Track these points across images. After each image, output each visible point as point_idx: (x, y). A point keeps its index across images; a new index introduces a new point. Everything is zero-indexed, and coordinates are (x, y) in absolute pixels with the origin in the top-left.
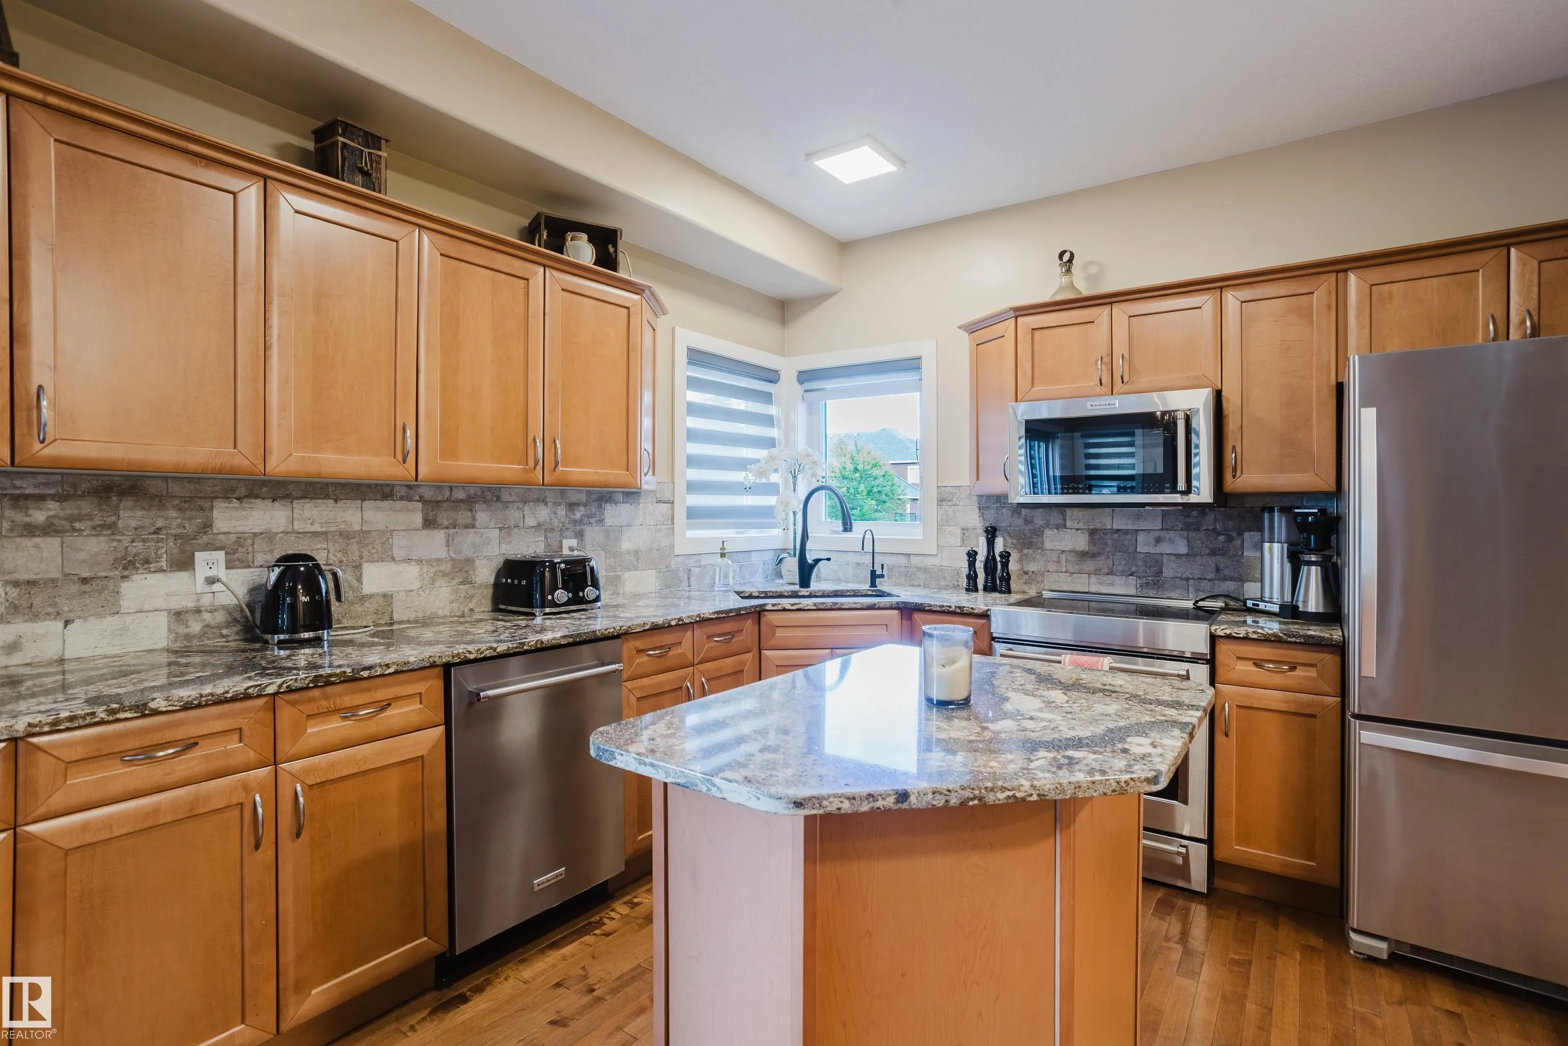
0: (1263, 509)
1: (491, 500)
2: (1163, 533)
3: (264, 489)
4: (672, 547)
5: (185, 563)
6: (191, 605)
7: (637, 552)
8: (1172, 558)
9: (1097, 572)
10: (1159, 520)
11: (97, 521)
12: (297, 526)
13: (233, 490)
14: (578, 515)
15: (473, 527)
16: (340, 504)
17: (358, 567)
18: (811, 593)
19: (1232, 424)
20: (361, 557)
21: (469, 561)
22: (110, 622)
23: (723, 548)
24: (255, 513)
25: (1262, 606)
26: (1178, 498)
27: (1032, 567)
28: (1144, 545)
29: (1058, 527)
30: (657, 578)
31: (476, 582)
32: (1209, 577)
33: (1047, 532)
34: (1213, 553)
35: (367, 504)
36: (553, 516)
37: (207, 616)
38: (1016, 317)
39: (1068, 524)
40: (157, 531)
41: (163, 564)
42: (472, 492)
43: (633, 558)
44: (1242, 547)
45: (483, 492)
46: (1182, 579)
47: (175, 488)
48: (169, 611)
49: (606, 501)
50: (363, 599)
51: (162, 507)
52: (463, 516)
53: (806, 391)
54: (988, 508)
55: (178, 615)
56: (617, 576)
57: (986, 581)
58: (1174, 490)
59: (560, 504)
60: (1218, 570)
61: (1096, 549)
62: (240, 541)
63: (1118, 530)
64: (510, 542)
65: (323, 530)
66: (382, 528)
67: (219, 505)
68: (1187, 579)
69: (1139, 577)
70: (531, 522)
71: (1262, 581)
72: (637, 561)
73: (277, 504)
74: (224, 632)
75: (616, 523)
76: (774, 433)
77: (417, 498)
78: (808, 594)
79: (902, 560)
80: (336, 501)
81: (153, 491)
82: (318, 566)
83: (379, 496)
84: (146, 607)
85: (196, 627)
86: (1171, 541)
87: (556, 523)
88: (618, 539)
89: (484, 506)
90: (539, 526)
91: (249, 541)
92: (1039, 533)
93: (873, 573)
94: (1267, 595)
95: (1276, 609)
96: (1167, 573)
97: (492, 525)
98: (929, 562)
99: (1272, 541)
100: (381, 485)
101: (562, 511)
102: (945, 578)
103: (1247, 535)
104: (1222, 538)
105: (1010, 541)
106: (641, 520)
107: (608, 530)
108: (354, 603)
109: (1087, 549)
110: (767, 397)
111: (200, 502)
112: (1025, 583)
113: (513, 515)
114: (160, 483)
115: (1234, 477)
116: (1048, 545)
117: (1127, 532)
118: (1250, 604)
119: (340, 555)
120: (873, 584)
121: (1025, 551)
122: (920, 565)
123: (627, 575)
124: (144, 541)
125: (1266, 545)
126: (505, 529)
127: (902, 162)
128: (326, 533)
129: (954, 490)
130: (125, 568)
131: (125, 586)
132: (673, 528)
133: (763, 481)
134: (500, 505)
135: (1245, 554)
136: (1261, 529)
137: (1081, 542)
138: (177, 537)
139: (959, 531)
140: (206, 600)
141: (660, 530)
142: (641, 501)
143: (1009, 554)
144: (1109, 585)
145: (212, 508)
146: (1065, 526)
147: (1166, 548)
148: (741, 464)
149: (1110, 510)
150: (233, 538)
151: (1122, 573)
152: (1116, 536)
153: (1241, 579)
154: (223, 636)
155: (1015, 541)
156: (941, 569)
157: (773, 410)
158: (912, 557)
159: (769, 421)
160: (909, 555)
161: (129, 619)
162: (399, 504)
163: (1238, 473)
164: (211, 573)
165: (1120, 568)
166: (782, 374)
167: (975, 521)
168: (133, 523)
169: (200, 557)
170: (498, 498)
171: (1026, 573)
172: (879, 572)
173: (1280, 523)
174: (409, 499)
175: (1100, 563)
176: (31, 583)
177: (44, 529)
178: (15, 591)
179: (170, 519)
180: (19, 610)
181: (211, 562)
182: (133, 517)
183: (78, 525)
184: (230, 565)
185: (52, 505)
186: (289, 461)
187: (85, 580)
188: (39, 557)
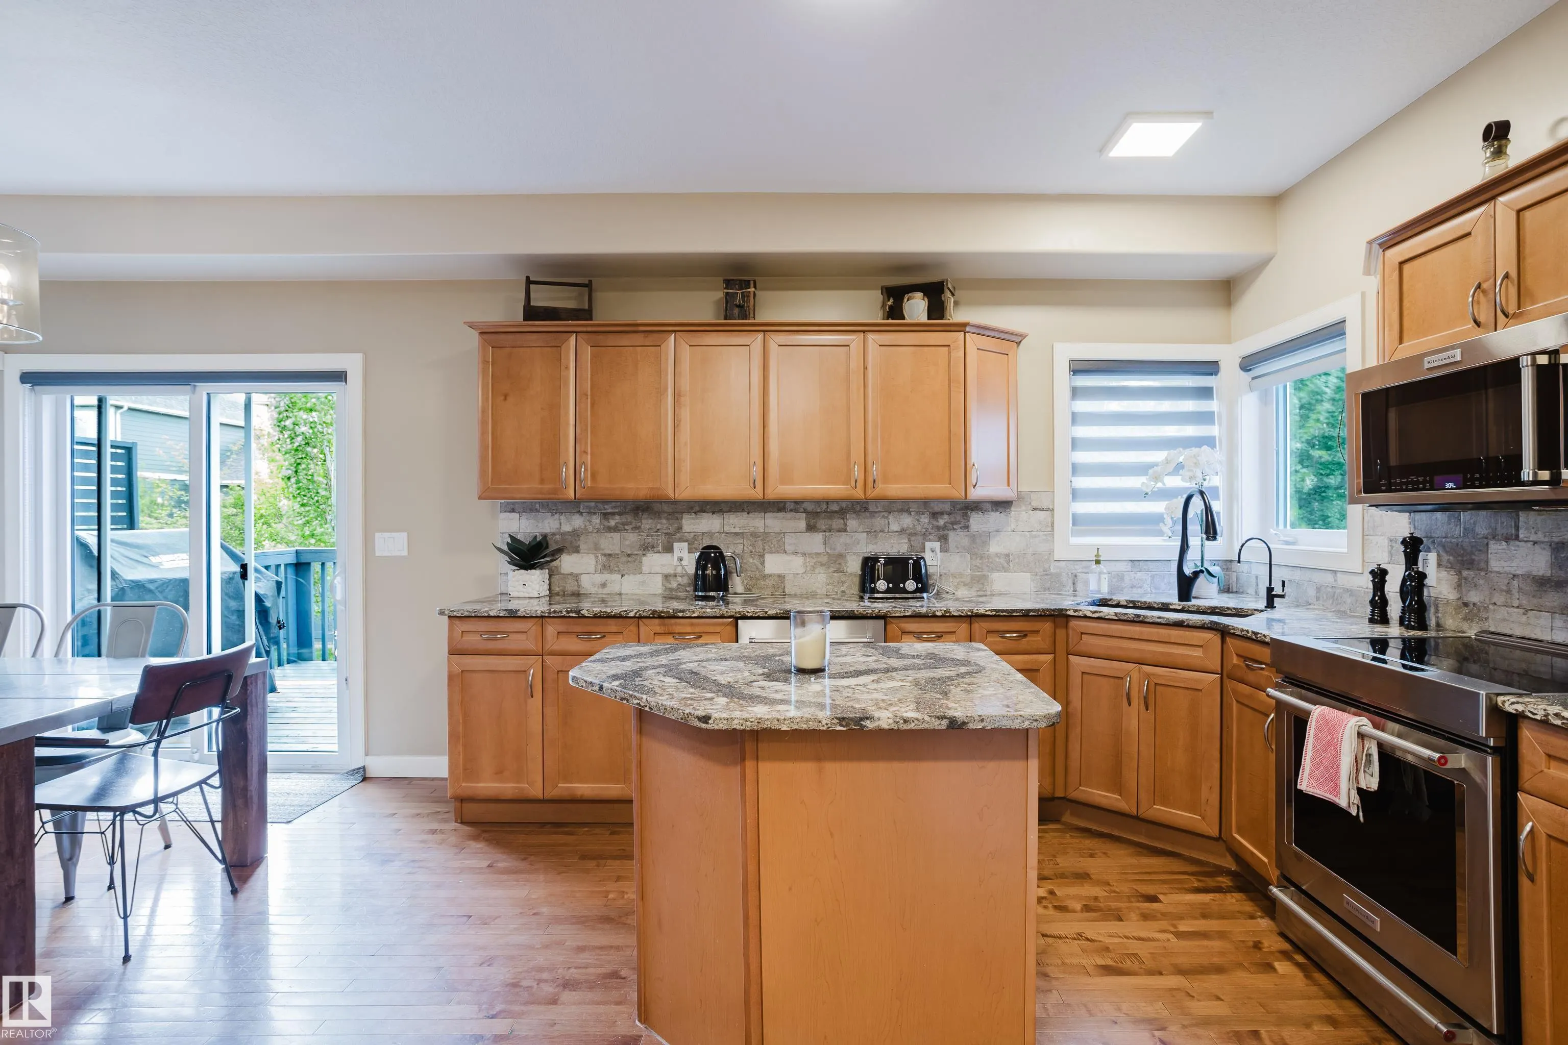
1: (860, 511)
3: (708, 507)
4: (1051, 552)
5: (669, 549)
6: (672, 572)
7: (1007, 555)
11: (633, 525)
12: (726, 529)
13: (692, 508)
14: (941, 522)
15: (845, 530)
16: (751, 515)
17: (762, 556)
18: (1183, 608)
20: (764, 550)
21: (841, 556)
22: (639, 577)
23: (1098, 555)
27: (1474, 596)
29: (1508, 539)
30: (1033, 580)
31: (847, 572)
33: (1496, 547)
35: (768, 515)
36: (916, 523)
37: (680, 578)
38: (1384, 251)
39: (1521, 534)
40: (658, 531)
41: (660, 548)
42: (844, 505)
43: (1002, 561)
45: (853, 505)
47: (666, 508)
48: (662, 575)
49: (972, 510)
50: (765, 577)
51: (660, 518)
52: (837, 523)
53: (1253, 378)
55: (667, 577)
56: (984, 575)
59: (923, 513)
61: (1560, 573)
62: (695, 537)
64: (876, 543)
65: (741, 531)
66: (777, 530)
67: (686, 516)
70: (895, 527)
72: (1008, 563)
73: (714, 515)
74: (688, 589)
75: (983, 529)
76: (1214, 430)
77: (802, 510)
78: (1180, 608)
79: (1328, 579)
80: (748, 513)
81: (656, 509)
82: (721, 553)
83: (776, 510)
84: (653, 572)
85: (674, 585)
87: (919, 528)
88: (985, 543)
89: (854, 516)
90: (902, 531)
91: (700, 537)
92: (1483, 546)
93: (1270, 589)
97: (861, 529)
98: (1355, 582)
100: (777, 502)
101: (925, 519)
105: (1445, 557)
106: (1013, 526)
107: (974, 535)
108: (759, 579)
109: (1548, 574)
110: (1207, 392)
111: (676, 515)
113: (879, 522)
114: (658, 505)
116: (1494, 564)
119: (750, 548)
120: (1270, 604)
121: (1465, 573)
122: (1347, 586)
123: (995, 576)
124: (652, 536)
126: (872, 533)
128: (742, 534)
130: (644, 550)
131: (644, 559)
132: (1053, 535)
133: (1160, 485)
134: (868, 514)
137: (1540, 562)
138: (666, 534)
139: (1386, 542)
140: (679, 570)
141: (1035, 537)
142: (1012, 509)
145: (682, 518)
148: (1142, 469)
150: (692, 535)
154: (687, 591)
155: (1451, 558)
157: (1213, 405)
158: (1339, 575)
160: (1335, 572)
161: (645, 577)
162: (789, 515)
164: (680, 555)
166: (1222, 365)
168: (648, 527)
169: (676, 545)
170: (866, 510)
171: (1466, 605)
172: (1278, 590)
174: (796, 511)
176: (610, 555)
177: (615, 529)
178: (604, 559)
179: (663, 524)
180: (606, 568)
181: (681, 548)
182: (647, 523)
183: (626, 527)
184: (690, 551)
185: (617, 517)
186: (687, 491)
187: (629, 555)
188: (612, 542)
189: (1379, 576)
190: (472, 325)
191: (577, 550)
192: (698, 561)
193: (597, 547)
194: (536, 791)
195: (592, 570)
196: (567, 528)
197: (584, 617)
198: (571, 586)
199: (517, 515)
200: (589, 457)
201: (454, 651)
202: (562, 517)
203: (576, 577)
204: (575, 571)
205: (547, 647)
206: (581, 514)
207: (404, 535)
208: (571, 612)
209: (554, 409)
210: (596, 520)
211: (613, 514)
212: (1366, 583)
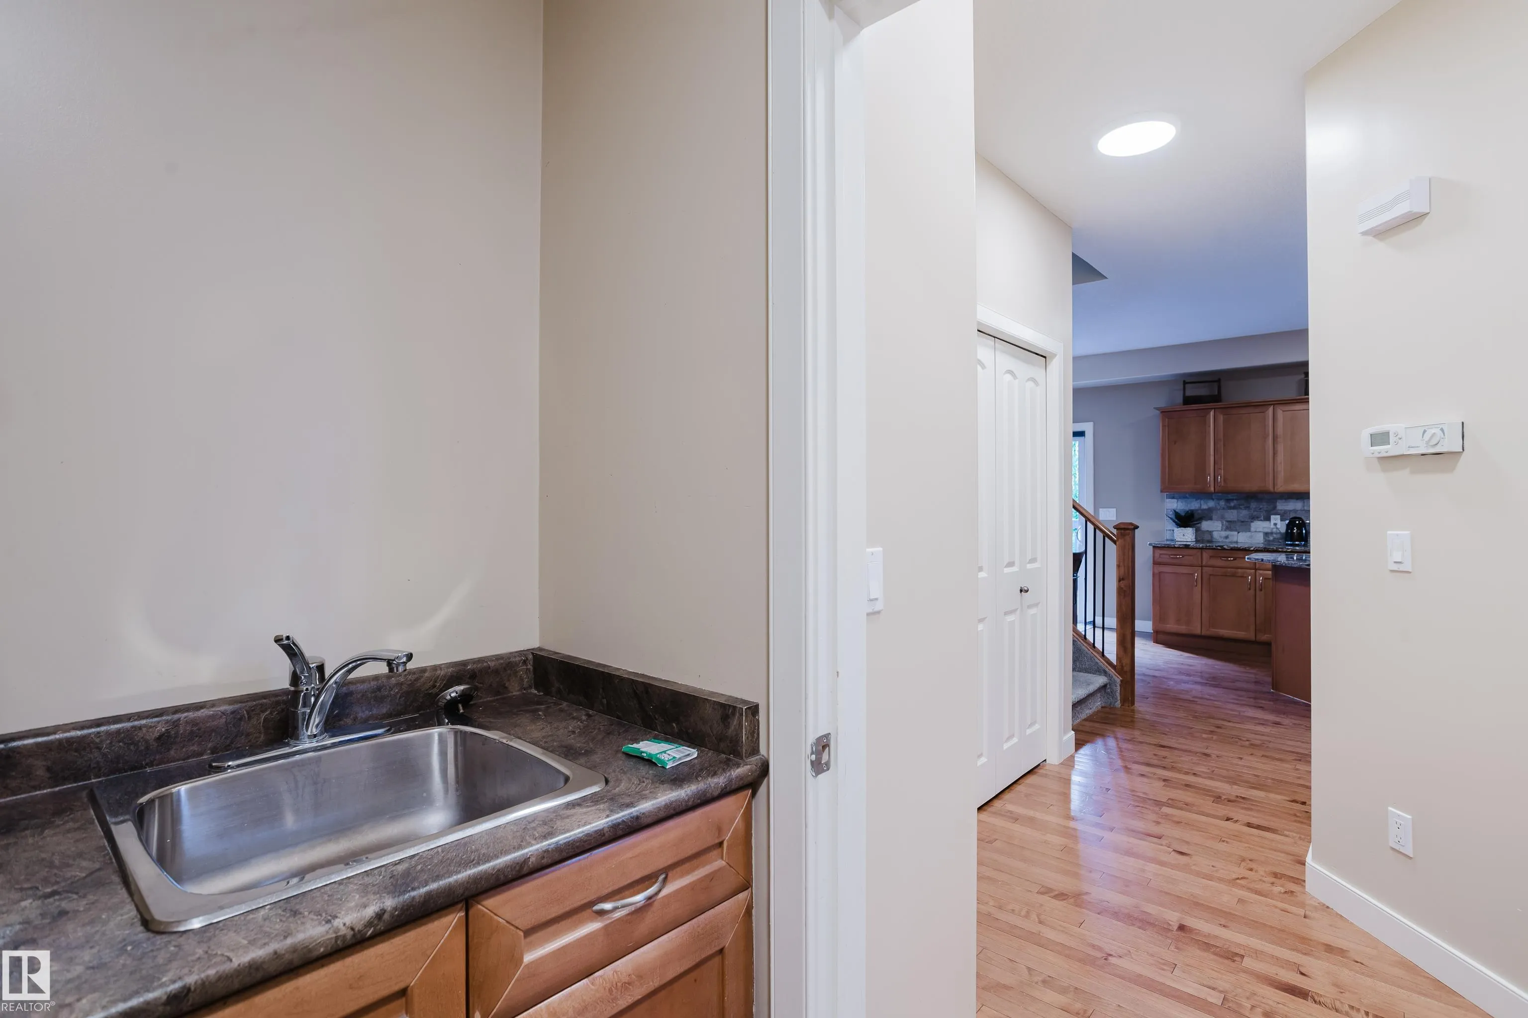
3: (1294, 496)
6: (1270, 531)
11: (1245, 506)
13: (1282, 497)
22: (1249, 534)
37: (1274, 535)
40: (1260, 509)
41: (1262, 518)
47: (1267, 496)
48: (1264, 532)
55: (1266, 534)
62: (1285, 513)
67: (1279, 501)
73: (1298, 501)
74: (1280, 541)
81: (1260, 497)
82: (1303, 521)
84: (1257, 531)
85: (1271, 538)
91: (1288, 513)
114: (1262, 495)
130: (1252, 519)
131: (1252, 524)
138: (1266, 511)
140: (1275, 530)
145: (1276, 502)
150: (1283, 511)
161: (1253, 534)
164: (1275, 522)
168: (1254, 507)
169: (1272, 517)
176: (1230, 521)
177: (1234, 508)
178: (1227, 524)
179: (1264, 506)
180: (1228, 528)
181: (1275, 519)
182: (1253, 505)
183: (1241, 507)
184: (1282, 520)
185: (1235, 502)
186: (1281, 487)
187: (1243, 522)
188: (1232, 515)
190: (1157, 409)
191: (1211, 519)
192: (1288, 525)
193: (1222, 518)
194: (1198, 631)
195: (1220, 528)
196: (1204, 507)
197: (1225, 549)
198: (1207, 537)
199: (1176, 500)
200: (1222, 471)
201: (1155, 563)
202: (1202, 502)
203: (1210, 533)
204: (1210, 530)
205: (1204, 563)
206: (1213, 499)
207: (1114, 510)
208: (1219, 546)
209: (1202, 448)
210: (1222, 503)
211: (1233, 500)
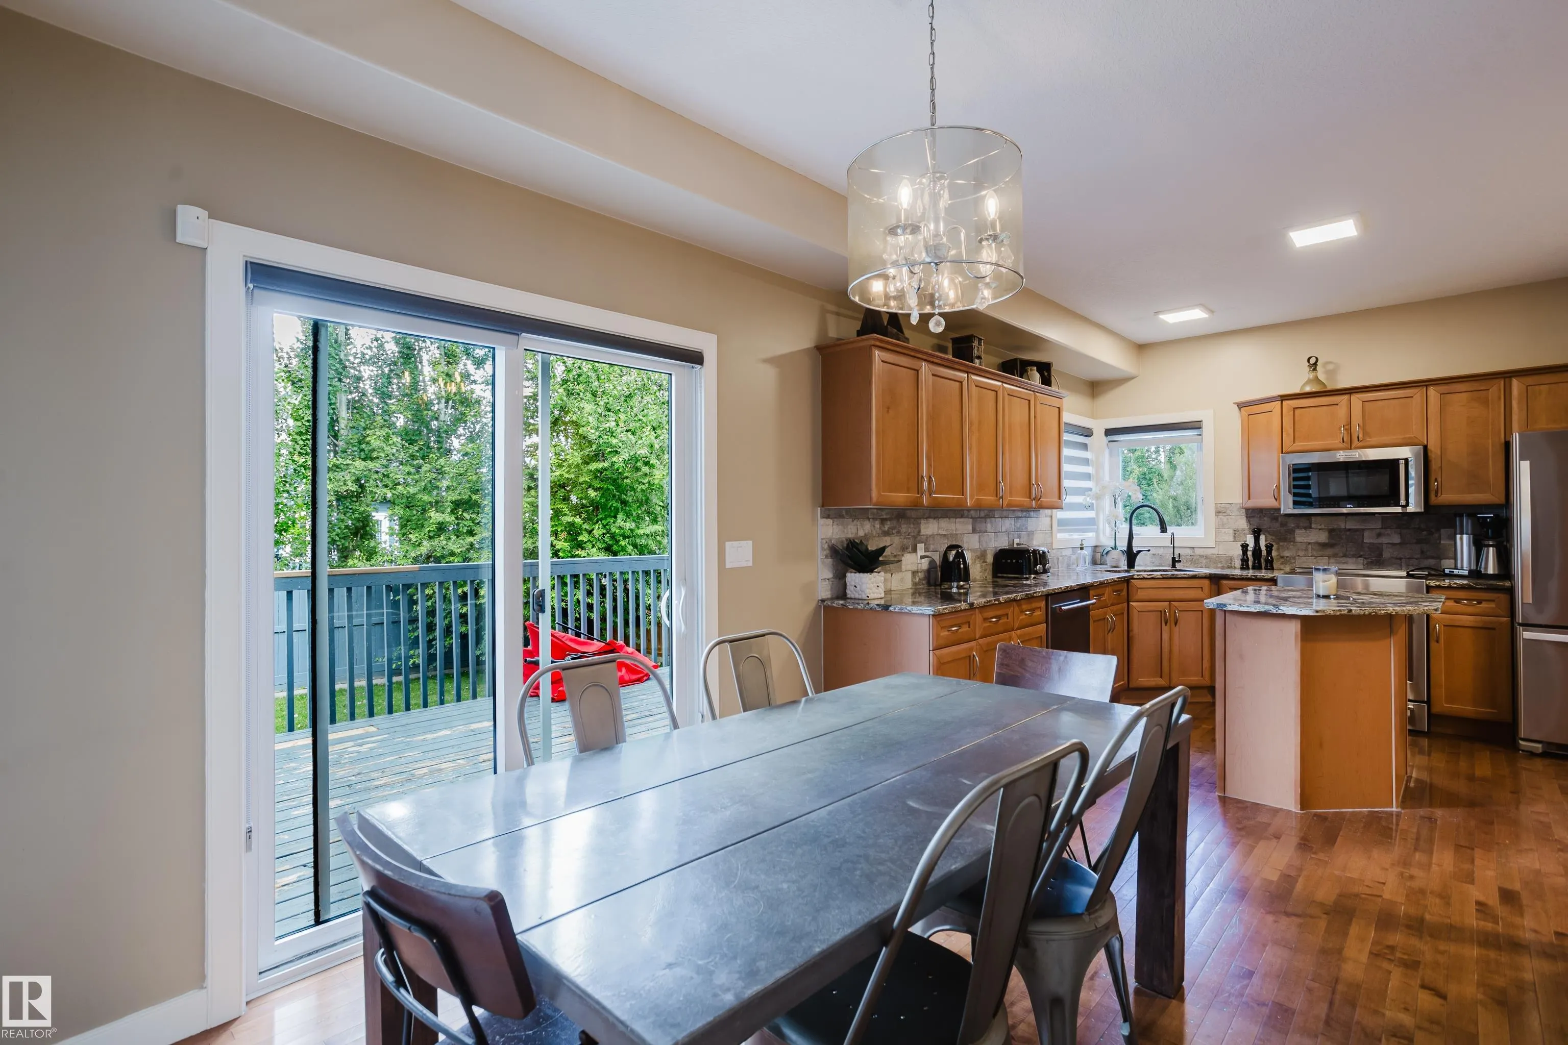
0: (1456, 515)
2: (1382, 531)
3: (932, 513)
5: (914, 549)
8: (1390, 546)
9: (1335, 556)
10: (1380, 523)
11: (897, 529)
13: (924, 515)
14: (1019, 525)
15: (986, 532)
19: (1434, 465)
21: (985, 551)
22: (900, 574)
23: (1082, 544)
24: (930, 525)
25: (1456, 572)
26: (1398, 510)
27: (1287, 554)
28: (1368, 538)
29: (1305, 528)
32: (1416, 557)
33: (1298, 531)
34: (1418, 542)
36: (1009, 523)
37: (920, 574)
38: (1282, 401)
39: (1313, 526)
40: (909, 534)
41: (910, 549)
42: (986, 513)
44: (1440, 538)
46: (1397, 558)
48: (912, 571)
49: (1028, 517)
51: (909, 522)
52: (983, 526)
53: (1110, 442)
54: (1253, 517)
55: (914, 573)
57: (1254, 562)
58: (1397, 504)
59: (1013, 518)
60: (1422, 552)
61: (1333, 541)
62: (927, 539)
63: (1349, 530)
64: (997, 541)
65: (946, 533)
67: (922, 521)
68: (1401, 559)
69: (1366, 558)
70: (1004, 529)
71: (1455, 559)
79: (1189, 551)
83: (960, 516)
84: (907, 569)
85: (917, 580)
86: (1388, 535)
87: (1011, 529)
88: (1032, 539)
89: (989, 520)
90: (1006, 531)
91: (929, 539)
92: (1292, 532)
93: (1174, 559)
94: (1459, 565)
95: (1466, 573)
96: (1386, 554)
97: (992, 531)
98: (1209, 552)
99: (1462, 533)
101: (1013, 523)
102: (1221, 562)
103: (1442, 531)
104: (1425, 533)
105: (1270, 537)
109: (1327, 541)
110: (1085, 446)
111: (917, 520)
112: (1282, 564)
113: (998, 525)
115: (1436, 496)
116: (1298, 539)
117: (1356, 530)
118: (1447, 571)
120: (1174, 566)
121: (1281, 544)
122: (1202, 554)
124: (906, 539)
125: (1458, 536)
126: (996, 533)
127: (1211, 311)
128: (947, 535)
129: (1228, 506)
130: (902, 551)
131: (902, 559)
132: (1052, 533)
134: (994, 519)
135: (1442, 542)
136: (1454, 527)
137: (1323, 537)
138: (913, 537)
139: (1231, 532)
140: (920, 567)
141: (1047, 534)
143: (1272, 546)
144: (1344, 563)
145: (920, 523)
146: (1311, 528)
147: (1384, 540)
149: (1344, 517)
150: (925, 537)
151: (1353, 556)
152: (1348, 533)
153: (1440, 558)
155: (1274, 537)
156: (1218, 556)
157: (1089, 455)
158: (1196, 549)
159: (1086, 462)
160: (1193, 548)
161: (904, 574)
163: (1439, 494)
164: (921, 554)
165: (1352, 553)
166: (1094, 432)
167: (1242, 523)
168: (904, 531)
169: (918, 546)
170: (989, 515)
171: (1282, 557)
172: (1177, 559)
173: (1467, 523)
175: (1336, 550)
177: (887, 533)
179: (912, 528)
181: (920, 549)
183: (894, 531)
184: (925, 551)
185: (889, 522)
187: (895, 556)
189: (1245, 547)
199: (831, 521)
202: (858, 523)
207: (750, 542)
210: (877, 525)
211: (886, 520)
212: (1239, 551)
